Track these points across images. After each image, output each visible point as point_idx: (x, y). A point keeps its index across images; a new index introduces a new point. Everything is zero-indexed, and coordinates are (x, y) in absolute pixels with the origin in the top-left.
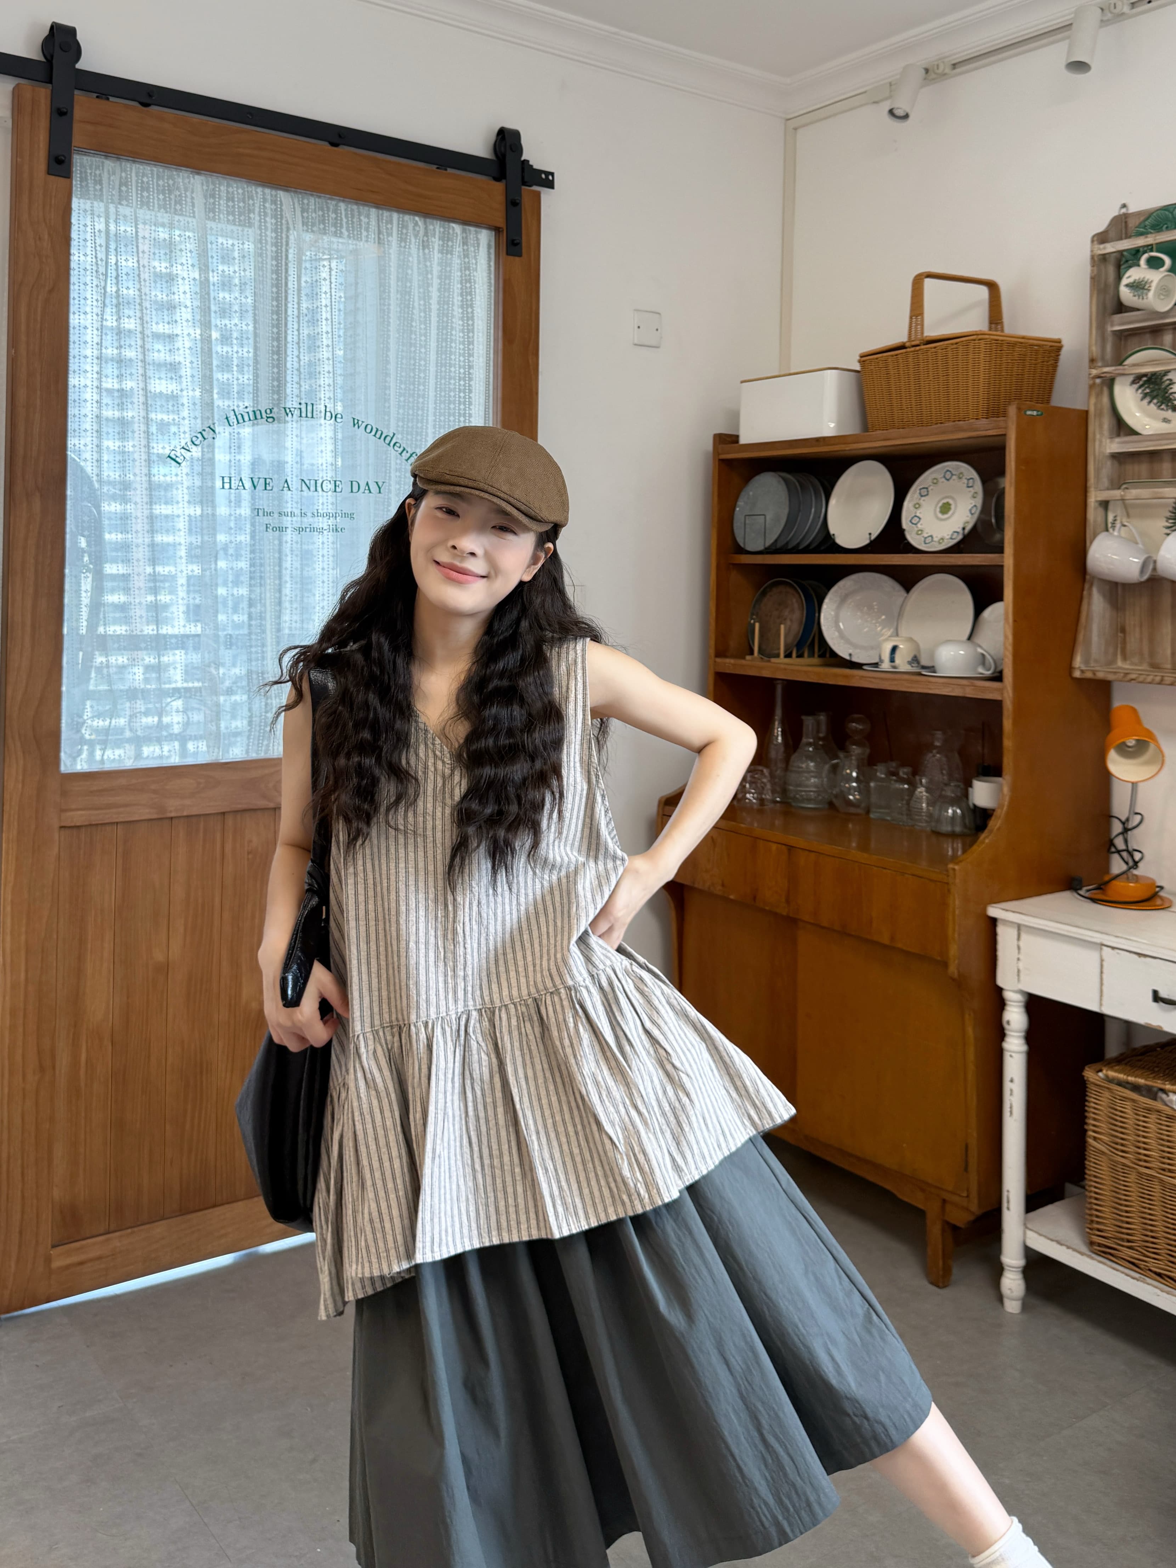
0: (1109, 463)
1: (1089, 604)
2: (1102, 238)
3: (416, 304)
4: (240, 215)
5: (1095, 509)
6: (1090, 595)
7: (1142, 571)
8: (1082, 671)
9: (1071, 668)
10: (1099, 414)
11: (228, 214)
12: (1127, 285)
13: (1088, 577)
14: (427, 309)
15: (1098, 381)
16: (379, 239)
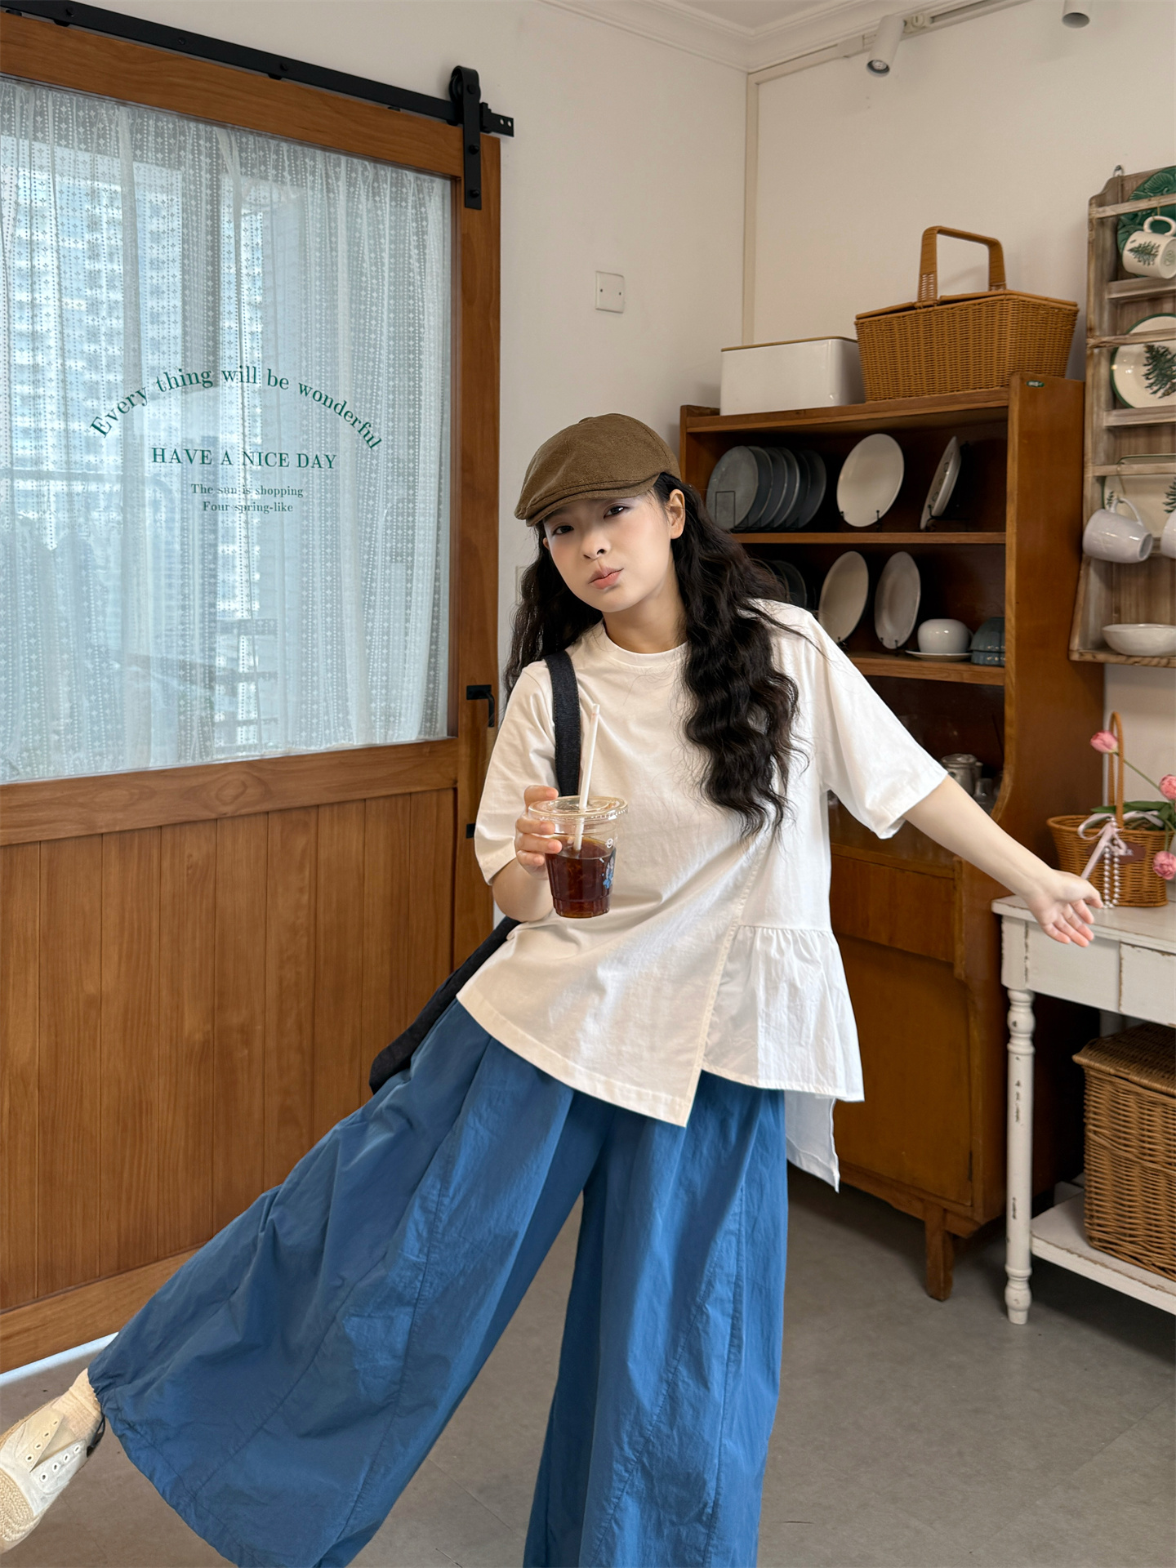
0: (1105, 437)
1: (1087, 584)
2: (1099, 201)
3: (366, 258)
5: (1093, 484)
6: (1087, 575)
7: (1143, 550)
8: (1082, 654)
9: (1068, 651)
10: (1098, 386)
11: (157, 152)
12: (1130, 250)
13: (1084, 556)
14: (377, 263)
15: (1096, 351)
16: (328, 183)
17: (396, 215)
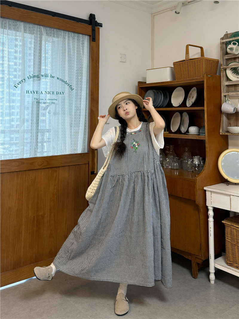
0: (226, 87)
1: (223, 118)
2: (222, 39)
3: (72, 52)
4: (32, 31)
5: (223, 97)
6: (223, 116)
7: (234, 111)
8: (222, 133)
9: (219, 132)
10: (223, 77)
11: (29, 31)
12: (229, 49)
13: (222, 112)
14: (74, 53)
15: (223, 69)
16: (64, 37)
17: (78, 43)
